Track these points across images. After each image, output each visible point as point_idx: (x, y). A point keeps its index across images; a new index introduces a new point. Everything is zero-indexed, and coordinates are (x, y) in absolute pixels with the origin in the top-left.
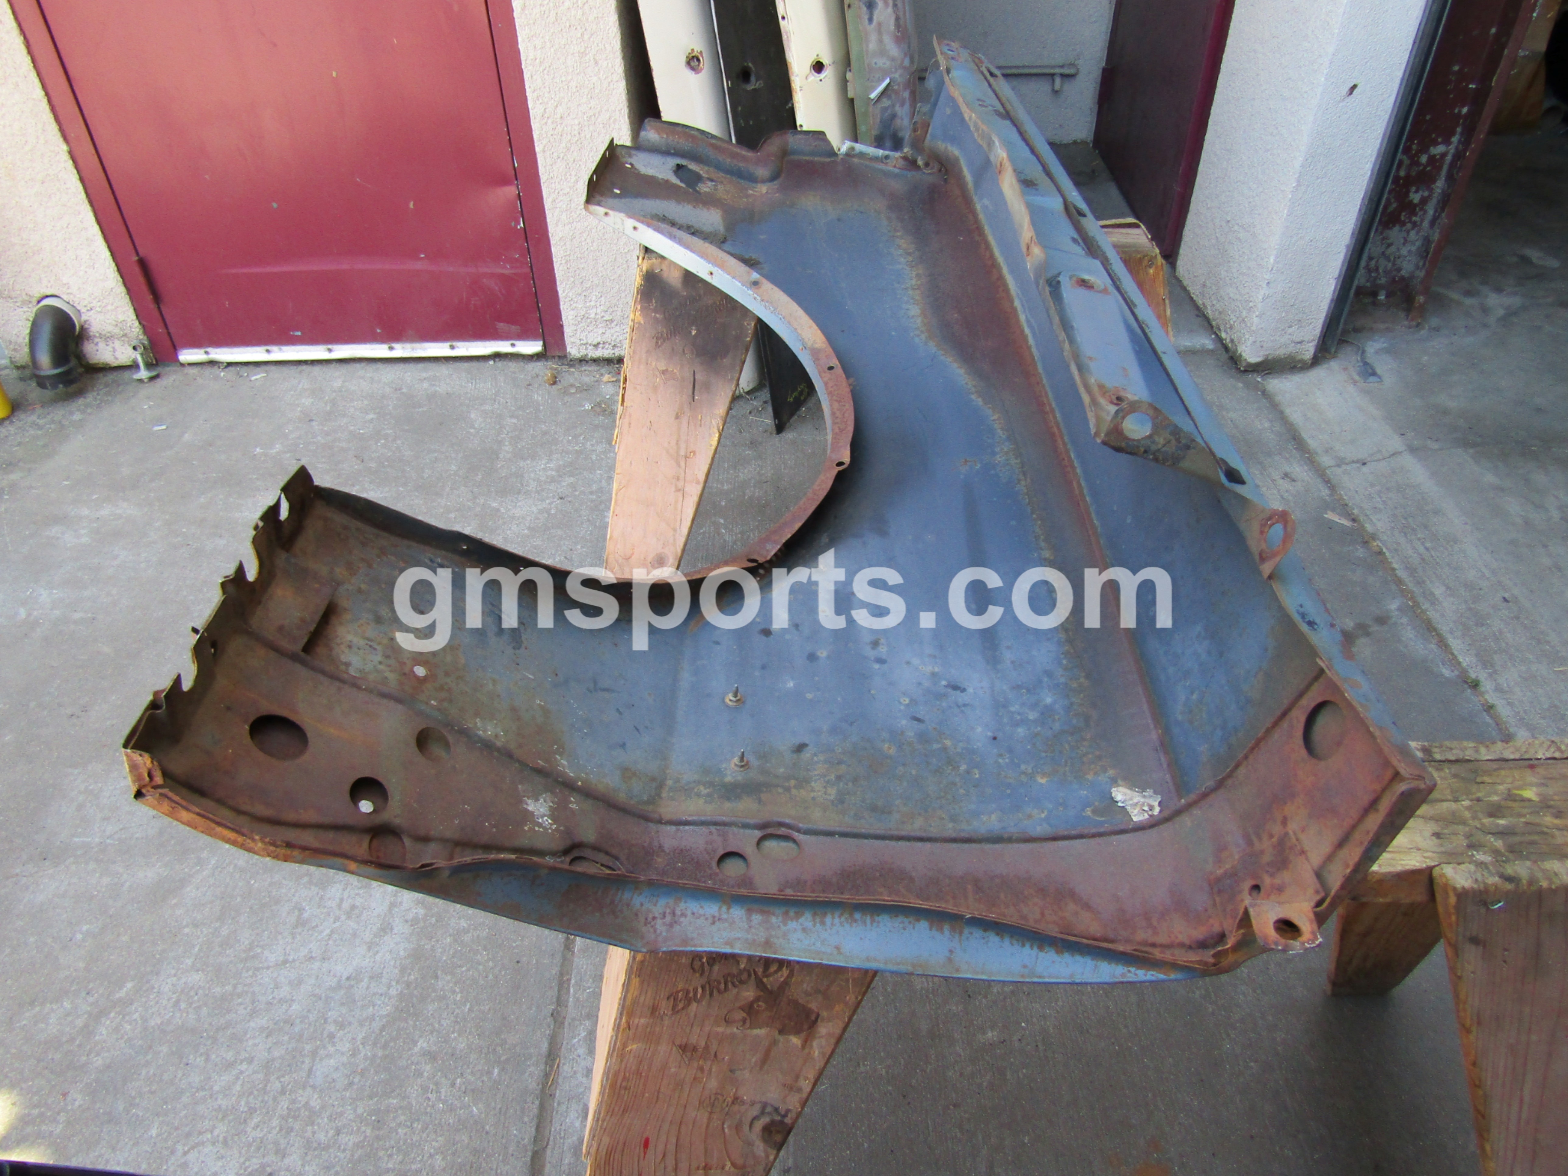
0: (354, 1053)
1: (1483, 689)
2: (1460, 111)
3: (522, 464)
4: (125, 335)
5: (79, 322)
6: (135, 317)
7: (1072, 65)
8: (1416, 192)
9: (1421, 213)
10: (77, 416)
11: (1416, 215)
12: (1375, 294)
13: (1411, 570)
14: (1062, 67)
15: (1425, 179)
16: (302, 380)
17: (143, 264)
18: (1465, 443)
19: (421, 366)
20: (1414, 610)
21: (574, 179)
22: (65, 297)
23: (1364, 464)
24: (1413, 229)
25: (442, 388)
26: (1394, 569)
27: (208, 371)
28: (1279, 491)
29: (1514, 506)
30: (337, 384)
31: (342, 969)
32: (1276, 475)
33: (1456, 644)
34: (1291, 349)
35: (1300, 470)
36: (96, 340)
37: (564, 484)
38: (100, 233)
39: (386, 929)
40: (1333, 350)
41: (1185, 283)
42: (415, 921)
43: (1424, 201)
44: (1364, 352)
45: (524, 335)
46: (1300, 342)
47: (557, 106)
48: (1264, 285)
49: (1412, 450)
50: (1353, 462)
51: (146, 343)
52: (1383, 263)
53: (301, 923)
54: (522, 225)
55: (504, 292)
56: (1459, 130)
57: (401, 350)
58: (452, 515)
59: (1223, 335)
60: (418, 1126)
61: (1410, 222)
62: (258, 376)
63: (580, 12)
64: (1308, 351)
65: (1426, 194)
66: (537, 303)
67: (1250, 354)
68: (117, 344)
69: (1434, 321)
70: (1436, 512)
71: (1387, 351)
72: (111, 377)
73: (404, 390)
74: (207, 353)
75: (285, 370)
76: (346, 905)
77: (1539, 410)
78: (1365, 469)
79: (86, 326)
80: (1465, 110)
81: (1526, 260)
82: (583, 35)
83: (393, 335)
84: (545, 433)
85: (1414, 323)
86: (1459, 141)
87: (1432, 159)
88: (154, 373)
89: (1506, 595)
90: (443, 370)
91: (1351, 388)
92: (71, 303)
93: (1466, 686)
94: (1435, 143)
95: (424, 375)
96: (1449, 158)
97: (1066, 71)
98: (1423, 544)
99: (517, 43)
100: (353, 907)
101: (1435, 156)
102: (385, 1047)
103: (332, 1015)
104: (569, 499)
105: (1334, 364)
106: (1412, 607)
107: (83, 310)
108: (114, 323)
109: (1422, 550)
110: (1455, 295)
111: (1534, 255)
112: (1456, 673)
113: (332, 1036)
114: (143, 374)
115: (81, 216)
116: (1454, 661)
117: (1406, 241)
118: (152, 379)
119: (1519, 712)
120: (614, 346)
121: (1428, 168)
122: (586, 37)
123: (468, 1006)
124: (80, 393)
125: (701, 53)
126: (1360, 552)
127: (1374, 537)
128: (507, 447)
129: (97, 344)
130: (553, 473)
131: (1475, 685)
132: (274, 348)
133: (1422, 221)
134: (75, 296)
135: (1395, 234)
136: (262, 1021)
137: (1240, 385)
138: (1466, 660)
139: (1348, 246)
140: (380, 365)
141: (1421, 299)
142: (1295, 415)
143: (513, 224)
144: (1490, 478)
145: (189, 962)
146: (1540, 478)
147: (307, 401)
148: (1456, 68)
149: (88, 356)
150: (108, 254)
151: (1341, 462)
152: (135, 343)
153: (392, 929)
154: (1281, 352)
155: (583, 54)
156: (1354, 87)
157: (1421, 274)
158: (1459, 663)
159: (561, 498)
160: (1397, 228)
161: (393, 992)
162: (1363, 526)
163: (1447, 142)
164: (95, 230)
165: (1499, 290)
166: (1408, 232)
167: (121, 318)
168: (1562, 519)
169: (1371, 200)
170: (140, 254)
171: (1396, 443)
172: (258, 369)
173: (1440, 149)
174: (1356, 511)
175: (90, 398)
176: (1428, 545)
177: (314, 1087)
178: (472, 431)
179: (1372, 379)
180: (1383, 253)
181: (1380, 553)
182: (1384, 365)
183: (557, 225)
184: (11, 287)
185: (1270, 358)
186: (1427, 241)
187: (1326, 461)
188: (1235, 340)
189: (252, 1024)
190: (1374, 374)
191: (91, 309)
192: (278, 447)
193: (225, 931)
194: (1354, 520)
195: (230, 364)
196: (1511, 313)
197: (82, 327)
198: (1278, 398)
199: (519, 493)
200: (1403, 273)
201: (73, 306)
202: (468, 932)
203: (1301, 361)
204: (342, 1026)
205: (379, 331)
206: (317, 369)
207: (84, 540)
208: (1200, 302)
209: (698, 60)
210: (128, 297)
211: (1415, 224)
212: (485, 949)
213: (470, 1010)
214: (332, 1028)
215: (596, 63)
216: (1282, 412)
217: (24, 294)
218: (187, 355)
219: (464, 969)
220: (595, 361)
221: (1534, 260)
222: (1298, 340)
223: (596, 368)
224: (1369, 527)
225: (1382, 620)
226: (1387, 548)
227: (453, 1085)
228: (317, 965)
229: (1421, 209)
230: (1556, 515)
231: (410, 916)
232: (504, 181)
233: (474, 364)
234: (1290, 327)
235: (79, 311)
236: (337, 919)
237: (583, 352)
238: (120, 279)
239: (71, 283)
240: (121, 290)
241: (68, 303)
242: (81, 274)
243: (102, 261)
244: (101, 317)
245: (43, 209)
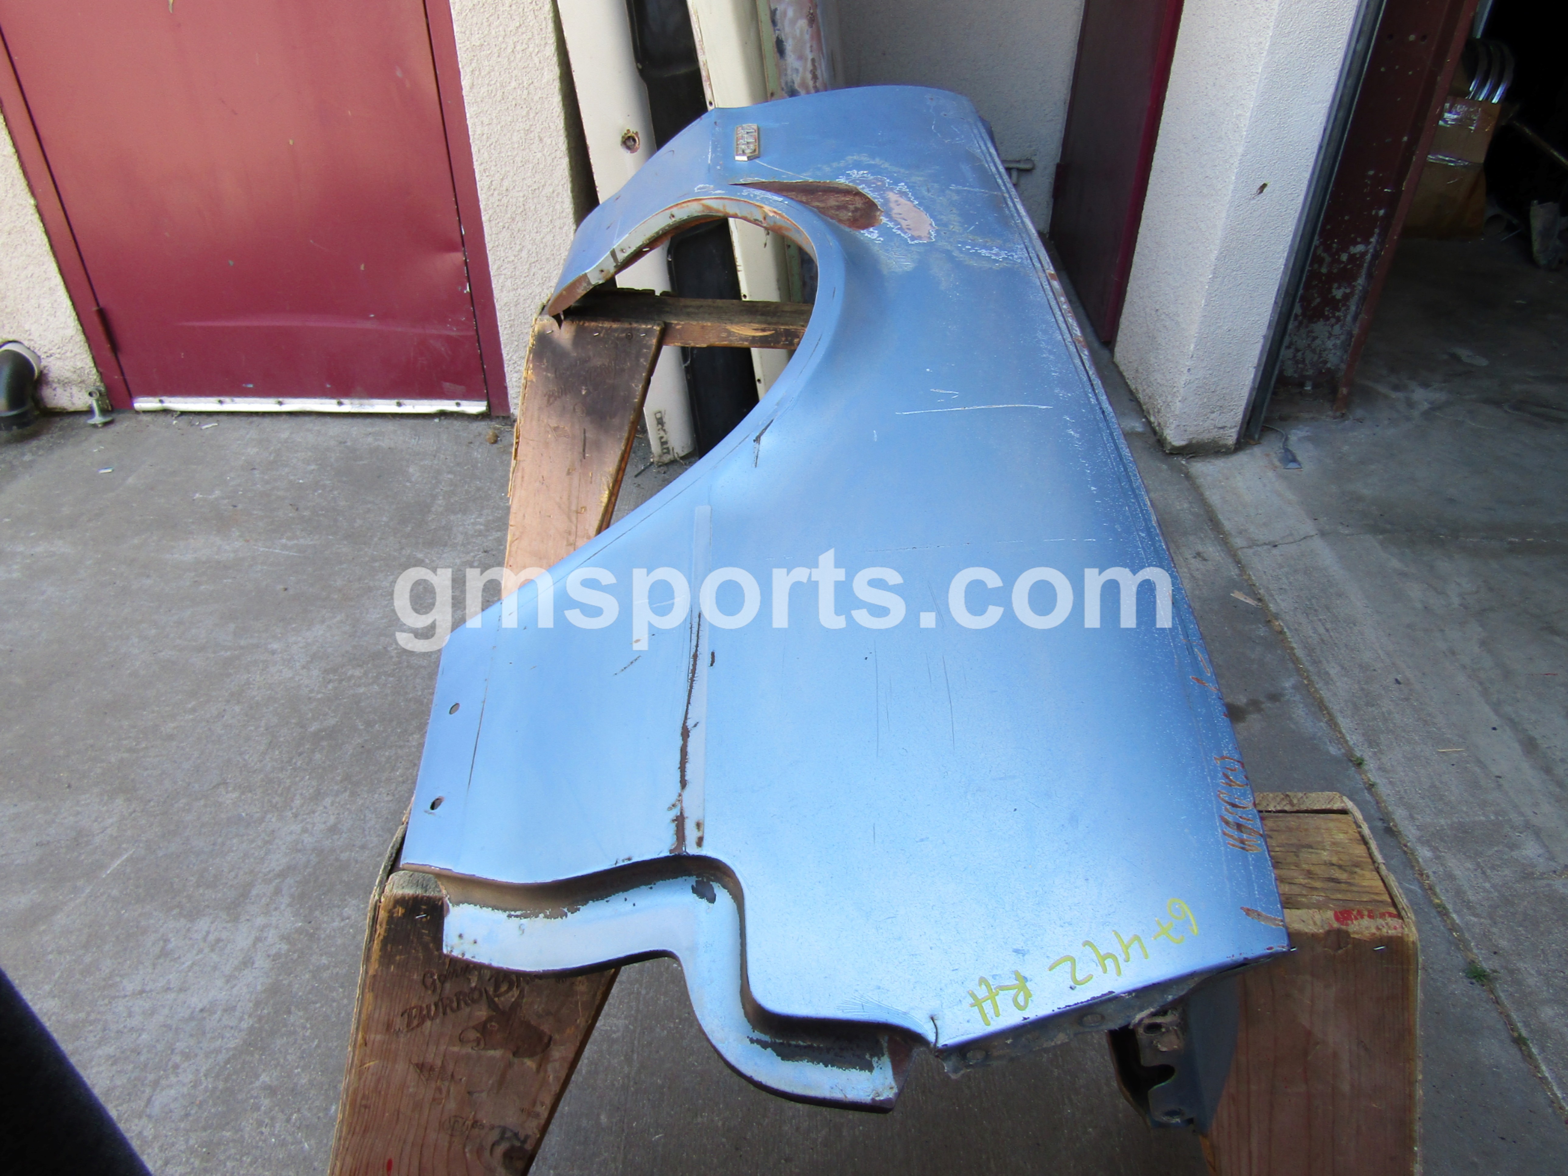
0: (196, 1084)
1: (1366, 767)
2: (1377, 214)
3: (452, 517)
4: (83, 382)
5: (38, 368)
6: (92, 365)
7: (1028, 160)
8: (1339, 288)
9: (1343, 309)
10: (28, 458)
11: (1339, 310)
12: (1302, 385)
13: (1310, 650)
14: (1019, 162)
15: (1347, 276)
16: (251, 431)
17: (102, 314)
18: (1375, 529)
19: (368, 421)
20: (1307, 689)
21: (518, 247)
22: (26, 343)
23: (1276, 546)
24: (1337, 323)
25: (385, 443)
26: (1292, 649)
27: (161, 419)
28: (1189, 569)
29: (1415, 591)
30: (285, 435)
31: (196, 1001)
32: (1188, 554)
33: (1345, 723)
34: (1215, 434)
35: (1212, 551)
36: (55, 385)
37: (490, 538)
38: (62, 283)
39: (247, 962)
40: (1257, 437)
41: (1122, 368)
42: (278, 956)
43: (1346, 297)
44: (1287, 439)
45: (469, 396)
46: (1223, 428)
47: (502, 179)
48: (1186, 371)
49: (1323, 534)
50: (1265, 544)
51: (103, 389)
52: (1309, 355)
53: (164, 953)
54: (468, 289)
55: (450, 352)
56: (1377, 231)
57: (349, 406)
58: (377, 564)
59: (1152, 419)
60: (247, 1159)
61: (1334, 316)
62: (209, 425)
63: (525, 92)
64: (1231, 437)
65: (1348, 291)
66: (482, 364)
67: (1175, 437)
68: (75, 390)
69: (1359, 413)
70: (1340, 595)
71: (1308, 439)
72: (67, 421)
73: (349, 444)
74: (161, 402)
75: (236, 420)
76: (211, 938)
77: (1451, 501)
78: (1275, 551)
79: (45, 372)
80: (1381, 212)
81: (1455, 358)
82: (528, 113)
83: (341, 391)
84: (479, 489)
85: (1338, 414)
86: (1377, 242)
87: (1352, 258)
88: (108, 419)
89: (1399, 677)
90: (389, 426)
91: (1270, 474)
92: (32, 349)
93: (1351, 764)
94: (1355, 243)
95: (370, 430)
96: (1368, 257)
97: (1022, 166)
98: (1323, 625)
99: (466, 120)
100: (219, 940)
101: (1355, 254)
102: (226, 1080)
103: (180, 1046)
104: (494, 553)
105: (1257, 450)
106: (1307, 685)
107: (43, 356)
108: (72, 370)
109: (1322, 630)
110: (1382, 389)
111: (1464, 353)
112: (1343, 751)
113: (176, 1067)
114: (98, 419)
115: (45, 267)
116: (1341, 740)
117: (1330, 335)
118: (106, 424)
119: (1399, 792)
121: (1349, 267)
122: (531, 116)
123: (316, 1042)
124: (35, 435)
125: (637, 134)
126: (1262, 631)
127: (1276, 616)
128: (440, 501)
129: (55, 389)
130: (482, 527)
131: (1359, 764)
132: (227, 399)
133: (1345, 316)
134: (35, 343)
135: (1320, 328)
136: (109, 1050)
137: (1164, 467)
138: (1353, 739)
139: (1265, 337)
140: (328, 420)
141: (1344, 391)
142: (1214, 497)
143: (460, 288)
144: (1395, 563)
145: (47, 988)
146: (1444, 566)
147: (252, 451)
148: (1371, 173)
149: (46, 400)
150: (69, 303)
151: (1253, 543)
152: (91, 389)
153: (253, 963)
154: (1206, 437)
155: (528, 131)
156: (1264, 186)
157: (1343, 366)
158: (1346, 742)
159: (485, 552)
160: (1321, 322)
161: (244, 1025)
162: (1267, 606)
163: (1366, 242)
164: (57, 280)
165: (1425, 385)
166: (1332, 326)
167: (79, 365)
168: (1461, 605)
169: (1287, 292)
170: (101, 304)
171: (1309, 527)
172: (210, 419)
173: (1360, 248)
174: (1262, 591)
175: (44, 440)
176: (1329, 626)
177: (149, 1117)
178: (408, 484)
179: (1291, 465)
180: (1309, 345)
181: (1281, 632)
182: (1305, 453)
183: (502, 291)
185: (1194, 441)
186: (1350, 334)
187: (1238, 542)
188: (1162, 423)
189: (99, 1052)
190: (1294, 460)
191: (51, 356)
192: (217, 493)
193: (88, 959)
194: (1260, 600)
195: (183, 413)
196: (1435, 408)
197: (41, 373)
198: (1200, 481)
199: (445, 545)
200: (1329, 365)
201: (33, 352)
202: (328, 968)
203: (1225, 446)
204: (186, 1056)
205: (328, 386)
206: (267, 421)
207: (15, 575)
208: (1133, 387)
209: (634, 140)
210: (86, 345)
211: (1338, 319)
212: (342, 986)
213: (318, 1046)
214: (177, 1059)
215: (541, 140)
216: (1202, 495)
218: (143, 403)
219: (318, 1005)
221: (1464, 358)
222: (1220, 425)
224: (1272, 607)
225: (1274, 697)
226: (1288, 628)
227: (288, 1120)
228: (171, 996)
229: (1343, 305)
230: (1456, 601)
231: (273, 951)
232: (451, 247)
233: (420, 422)
234: (1213, 412)
235: (39, 357)
236: (200, 951)
238: (79, 327)
239: (33, 329)
240: (81, 338)
241: (29, 348)
242: (43, 321)
243: (63, 310)
244: (59, 363)
245: (8, 258)
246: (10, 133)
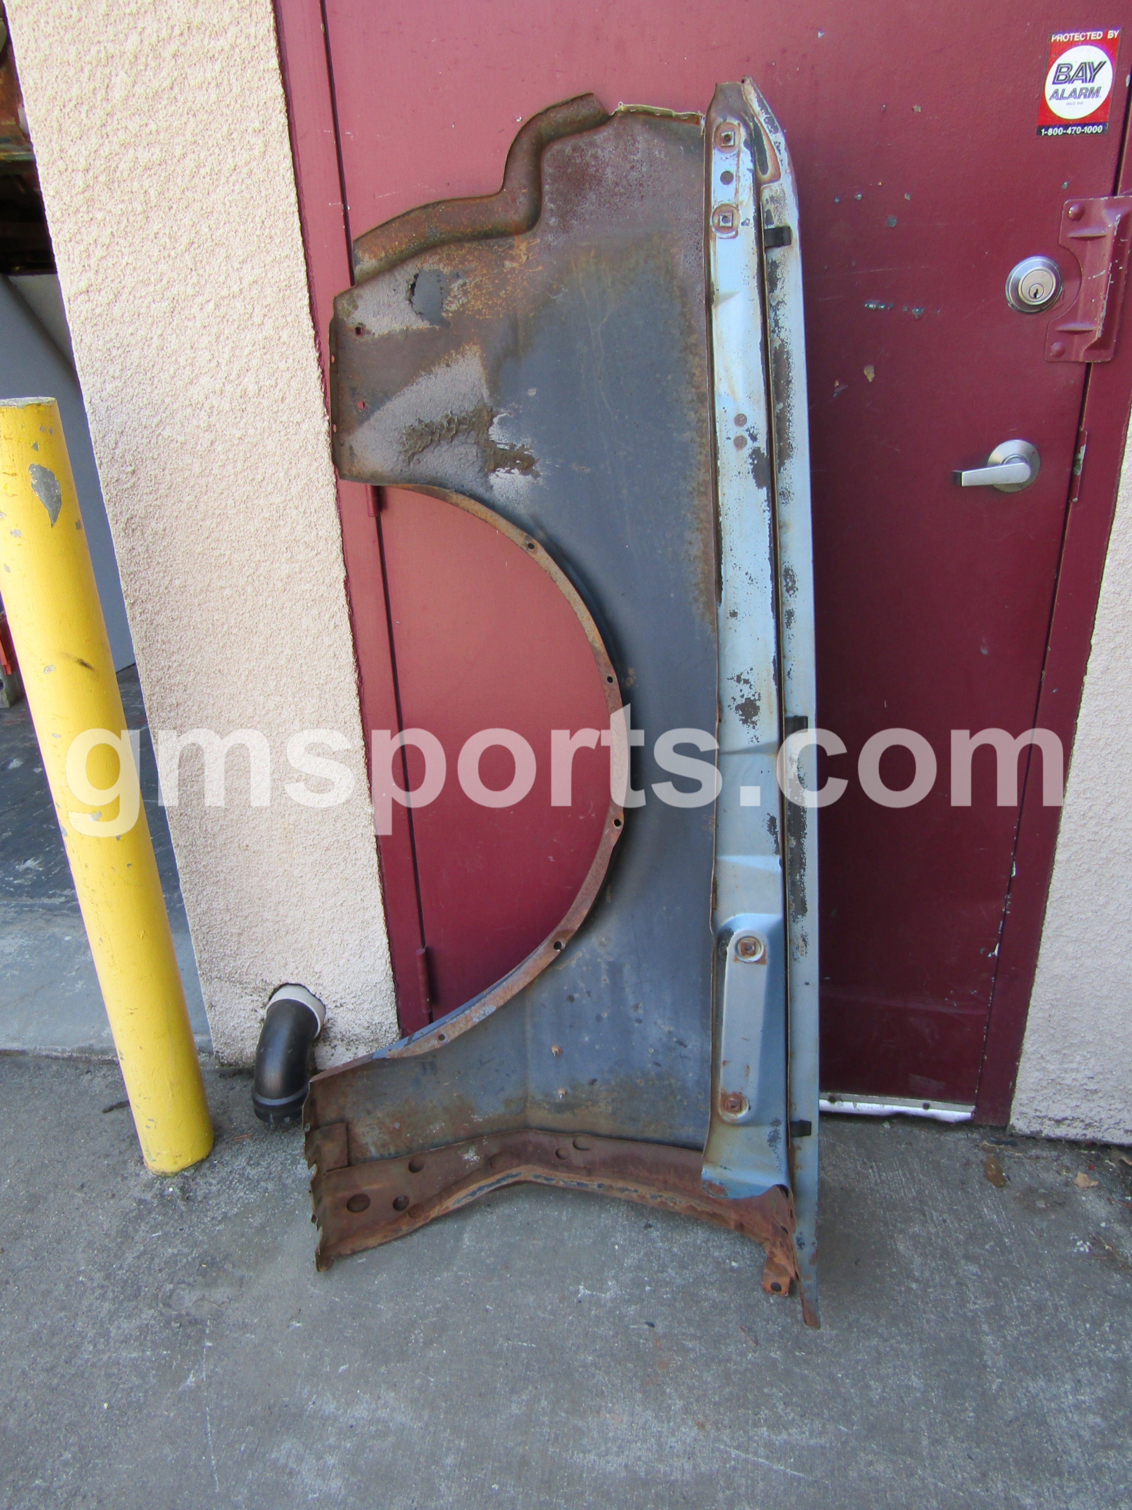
4: (377, 1040)
5: (322, 1021)
6: (395, 1020)
17: (429, 958)
22: (312, 989)
36: (336, 1042)
38: (382, 914)
54: (996, 953)
68: (362, 1050)
79: (329, 1025)
92: (318, 996)
107: (330, 1005)
108: (366, 1024)
115: (364, 893)
120: (1089, 1125)
129: (332, 1046)
134: (325, 988)
143: (983, 951)
149: (319, 1060)
150: (385, 941)
164: (377, 911)
167: (377, 1019)
184: (245, 970)
191: (341, 1006)
197: (324, 1028)
201: (319, 1000)
210: (394, 994)
217: (260, 978)
220: (1053, 1142)
223: (1054, 1153)
235: (326, 1007)
237: (1035, 1127)
238: (390, 972)
239: (324, 972)
240: (389, 985)
241: (314, 996)
242: (341, 962)
243: (373, 949)
244: (350, 1016)
245: (316, 881)
246: (362, 721)
